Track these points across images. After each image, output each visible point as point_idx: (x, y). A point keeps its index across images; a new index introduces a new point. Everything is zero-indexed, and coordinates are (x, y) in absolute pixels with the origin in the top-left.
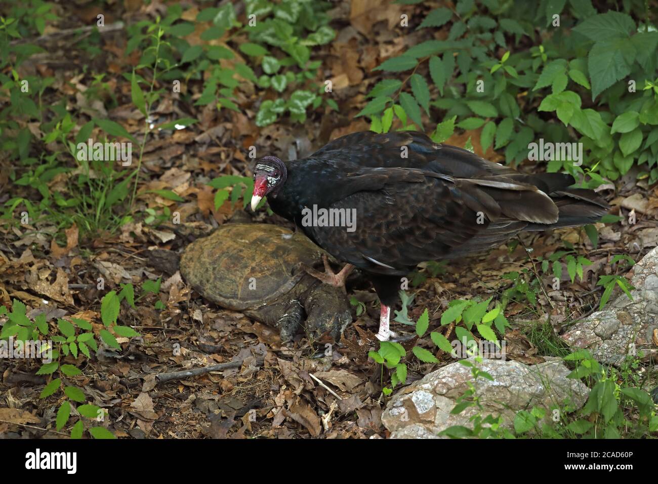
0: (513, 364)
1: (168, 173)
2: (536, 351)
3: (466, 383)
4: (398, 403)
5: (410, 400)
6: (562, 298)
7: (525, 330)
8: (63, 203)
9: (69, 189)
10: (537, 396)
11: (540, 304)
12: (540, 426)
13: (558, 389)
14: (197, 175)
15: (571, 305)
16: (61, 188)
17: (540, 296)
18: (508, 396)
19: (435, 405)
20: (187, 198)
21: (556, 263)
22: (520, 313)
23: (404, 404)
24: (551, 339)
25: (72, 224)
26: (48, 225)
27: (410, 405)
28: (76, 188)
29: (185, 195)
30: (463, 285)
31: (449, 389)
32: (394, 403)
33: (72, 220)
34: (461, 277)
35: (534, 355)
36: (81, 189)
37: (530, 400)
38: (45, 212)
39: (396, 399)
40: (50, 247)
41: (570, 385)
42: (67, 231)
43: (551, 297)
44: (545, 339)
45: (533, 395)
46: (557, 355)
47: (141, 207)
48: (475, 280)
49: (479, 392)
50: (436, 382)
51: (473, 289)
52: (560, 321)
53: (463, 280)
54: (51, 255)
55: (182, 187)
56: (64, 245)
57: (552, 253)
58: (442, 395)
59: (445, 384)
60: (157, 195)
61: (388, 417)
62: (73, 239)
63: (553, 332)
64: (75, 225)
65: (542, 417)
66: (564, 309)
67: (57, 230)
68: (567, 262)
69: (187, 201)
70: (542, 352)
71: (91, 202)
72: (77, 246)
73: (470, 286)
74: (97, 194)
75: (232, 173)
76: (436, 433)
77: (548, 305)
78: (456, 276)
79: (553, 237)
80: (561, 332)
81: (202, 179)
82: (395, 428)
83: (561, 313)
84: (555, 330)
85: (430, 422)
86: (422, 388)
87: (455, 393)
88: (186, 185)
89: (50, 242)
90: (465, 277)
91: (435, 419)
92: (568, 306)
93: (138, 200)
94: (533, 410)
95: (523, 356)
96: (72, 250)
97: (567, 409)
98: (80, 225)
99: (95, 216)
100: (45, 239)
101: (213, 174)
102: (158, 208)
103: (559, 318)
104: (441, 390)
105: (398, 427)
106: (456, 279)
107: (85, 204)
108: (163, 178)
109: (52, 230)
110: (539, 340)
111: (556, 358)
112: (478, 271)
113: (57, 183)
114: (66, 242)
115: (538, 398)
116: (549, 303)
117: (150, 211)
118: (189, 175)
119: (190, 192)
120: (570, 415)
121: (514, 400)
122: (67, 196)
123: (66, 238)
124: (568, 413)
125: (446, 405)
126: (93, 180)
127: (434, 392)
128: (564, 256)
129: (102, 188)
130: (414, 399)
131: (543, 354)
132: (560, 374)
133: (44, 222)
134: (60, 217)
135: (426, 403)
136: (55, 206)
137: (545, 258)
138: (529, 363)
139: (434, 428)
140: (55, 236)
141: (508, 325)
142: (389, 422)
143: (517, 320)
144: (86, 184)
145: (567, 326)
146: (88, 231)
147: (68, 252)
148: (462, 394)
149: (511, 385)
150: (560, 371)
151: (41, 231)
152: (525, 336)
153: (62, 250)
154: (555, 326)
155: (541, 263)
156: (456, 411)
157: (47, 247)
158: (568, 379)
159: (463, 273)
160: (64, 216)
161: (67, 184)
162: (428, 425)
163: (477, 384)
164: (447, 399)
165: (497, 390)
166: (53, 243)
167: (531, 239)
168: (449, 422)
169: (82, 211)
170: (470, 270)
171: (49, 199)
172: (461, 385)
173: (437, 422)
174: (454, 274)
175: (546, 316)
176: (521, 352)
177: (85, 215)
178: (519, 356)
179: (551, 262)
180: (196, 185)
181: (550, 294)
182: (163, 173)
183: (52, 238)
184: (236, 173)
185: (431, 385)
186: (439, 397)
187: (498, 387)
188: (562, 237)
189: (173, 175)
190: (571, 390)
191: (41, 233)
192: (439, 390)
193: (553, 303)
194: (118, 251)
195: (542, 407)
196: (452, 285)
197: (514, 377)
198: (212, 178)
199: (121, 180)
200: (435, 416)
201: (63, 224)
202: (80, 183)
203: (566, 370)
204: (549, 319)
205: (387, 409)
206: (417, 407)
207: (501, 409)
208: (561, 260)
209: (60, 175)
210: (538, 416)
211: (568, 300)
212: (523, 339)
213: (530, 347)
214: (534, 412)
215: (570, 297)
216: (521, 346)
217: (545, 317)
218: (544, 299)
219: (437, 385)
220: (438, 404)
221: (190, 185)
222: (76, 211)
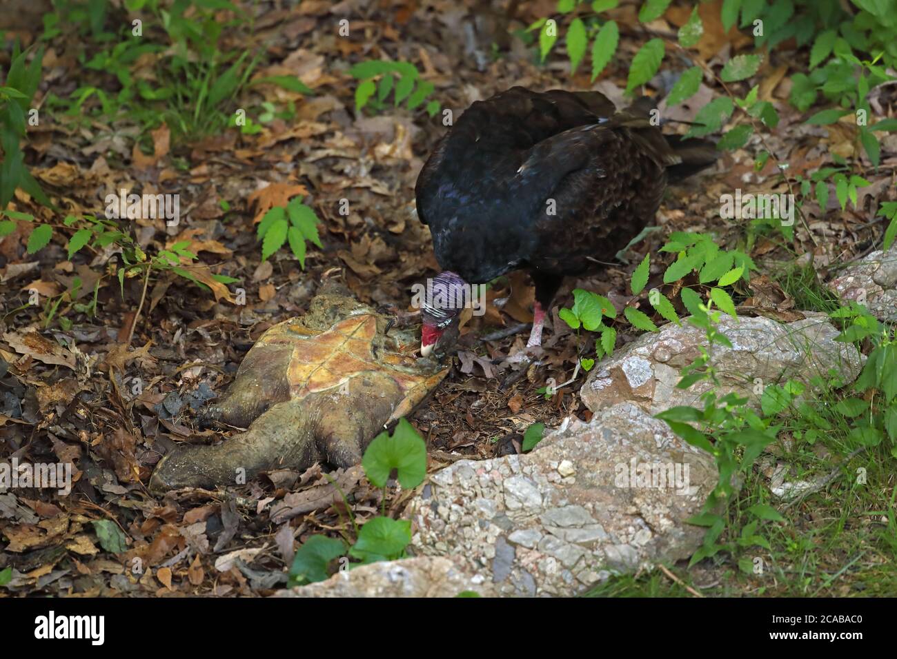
0: (762, 321)
1: (294, 56)
2: (793, 303)
3: (696, 347)
4: (604, 374)
5: (619, 368)
6: (829, 232)
7: (779, 274)
8: (149, 94)
9: (157, 75)
10: (794, 365)
11: (799, 241)
12: (797, 406)
13: (823, 357)
14: (334, 58)
15: (841, 241)
16: (147, 75)
17: (799, 229)
18: (754, 366)
19: (653, 376)
20: (318, 91)
21: (820, 184)
22: (771, 252)
23: (611, 373)
24: (813, 287)
25: (161, 124)
26: (128, 125)
27: (619, 376)
28: (168, 75)
29: (316, 85)
30: (694, 213)
31: (672, 355)
32: (598, 373)
33: (161, 117)
34: (691, 202)
35: (789, 309)
36: (175, 76)
37: (784, 371)
38: (125, 107)
39: (600, 368)
40: (131, 154)
41: (839, 350)
42: (154, 133)
43: (815, 231)
44: (806, 289)
45: (787, 363)
46: (822, 310)
47: (256, 101)
48: (710, 207)
49: (713, 360)
50: (655, 345)
51: (708, 219)
52: (826, 264)
53: (694, 206)
54: (132, 166)
55: (311, 74)
56: (151, 153)
57: (816, 170)
58: (663, 362)
59: (667, 347)
60: (276, 85)
61: (589, 391)
62: (162, 143)
63: (816, 278)
64: (165, 124)
65: (799, 393)
66: (831, 246)
67: (141, 131)
68: (835, 183)
69: (318, 95)
70: (801, 306)
71: (189, 94)
72: (168, 154)
73: (703, 215)
74: (196, 84)
75: (379, 57)
76: (654, 414)
77: (809, 241)
78: (685, 200)
79: (818, 149)
80: (828, 279)
81: (339, 65)
82: (599, 407)
83: (827, 253)
84: (819, 276)
85: (647, 399)
86: (636, 353)
87: (680, 360)
88: (317, 71)
89: (131, 148)
90: (696, 201)
91: (653, 395)
92: (837, 243)
93: (253, 92)
94: (788, 384)
95: (775, 311)
96: (162, 158)
97: (833, 383)
98: (172, 124)
99: (193, 113)
100: (124, 143)
101: (354, 58)
102: (278, 103)
103: (823, 260)
104: (662, 356)
105: (602, 406)
106: (685, 204)
107: (180, 97)
108: (287, 62)
109: (134, 132)
110: (798, 289)
111: (820, 313)
112: (715, 195)
113: (141, 67)
114: (153, 149)
115: (794, 368)
116: (811, 239)
117: (268, 105)
118: (321, 59)
119: (323, 81)
120: (838, 391)
121: (762, 370)
122: (155, 85)
123: (153, 143)
124: (835, 389)
125: (669, 377)
126: (191, 64)
127: (652, 358)
128: (831, 176)
129: (203, 76)
130: (624, 368)
131: (802, 307)
132: (824, 336)
133: (124, 121)
134: (146, 114)
135: (641, 374)
136: (139, 99)
137: (806, 178)
138: (782, 320)
139: (652, 407)
140: (140, 139)
141: (754, 267)
142: (590, 398)
143: (768, 263)
144: (182, 69)
145: (835, 271)
146: (183, 133)
147: (156, 162)
148: (690, 362)
149: (757, 351)
150: (825, 332)
151: (119, 133)
152: (777, 284)
153: (148, 160)
154: (819, 270)
155: (800, 183)
156: (684, 385)
157: (126, 156)
158: (835, 343)
159: (695, 197)
160: (152, 113)
161: (155, 68)
162: (643, 404)
163: (711, 350)
164: (670, 368)
165: (739, 356)
166: (136, 149)
167: (788, 149)
168: (672, 399)
169: (176, 105)
170: (704, 192)
171: (131, 88)
172: (689, 350)
173: (656, 399)
174: (681, 198)
175: (807, 256)
176: (771, 305)
177: (180, 112)
178: (768, 310)
179: (813, 183)
180: (331, 73)
181: (813, 226)
182: (286, 56)
183: (134, 143)
184: (385, 58)
185: (649, 349)
186: (659, 365)
187: (740, 352)
188: (830, 149)
189: (300, 59)
190: (840, 357)
191: (120, 136)
192: (659, 355)
193: (816, 239)
194: (223, 162)
195: (799, 380)
196: (679, 213)
197: (762, 339)
198: (353, 63)
199: (229, 64)
200: (653, 391)
201: (150, 123)
202: (174, 68)
203: (833, 330)
204: (812, 260)
205: (588, 381)
206: (629, 378)
207: (743, 383)
208: (827, 181)
209: (146, 56)
210: (794, 391)
211: (837, 235)
212: (774, 288)
213: (783, 298)
214: (788, 388)
215: (840, 231)
216: (771, 298)
217: (805, 258)
218: (803, 233)
219: (657, 348)
220: (657, 375)
221: (323, 72)
222: (168, 107)
